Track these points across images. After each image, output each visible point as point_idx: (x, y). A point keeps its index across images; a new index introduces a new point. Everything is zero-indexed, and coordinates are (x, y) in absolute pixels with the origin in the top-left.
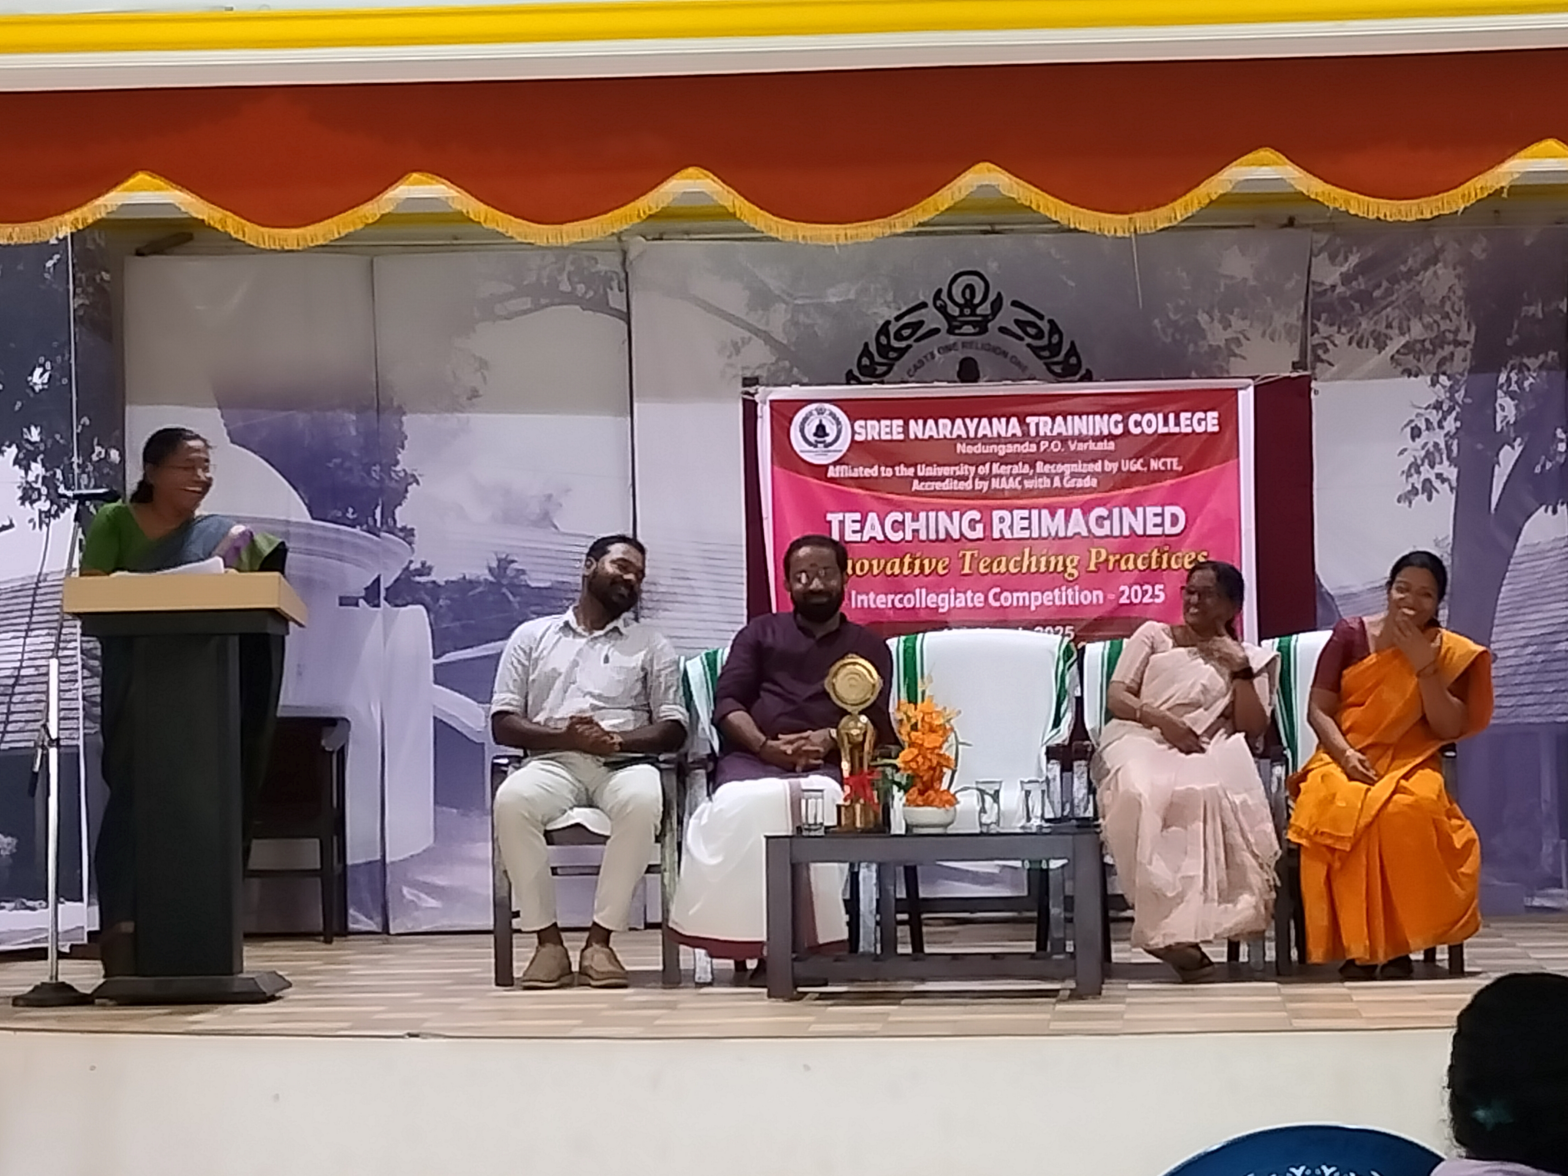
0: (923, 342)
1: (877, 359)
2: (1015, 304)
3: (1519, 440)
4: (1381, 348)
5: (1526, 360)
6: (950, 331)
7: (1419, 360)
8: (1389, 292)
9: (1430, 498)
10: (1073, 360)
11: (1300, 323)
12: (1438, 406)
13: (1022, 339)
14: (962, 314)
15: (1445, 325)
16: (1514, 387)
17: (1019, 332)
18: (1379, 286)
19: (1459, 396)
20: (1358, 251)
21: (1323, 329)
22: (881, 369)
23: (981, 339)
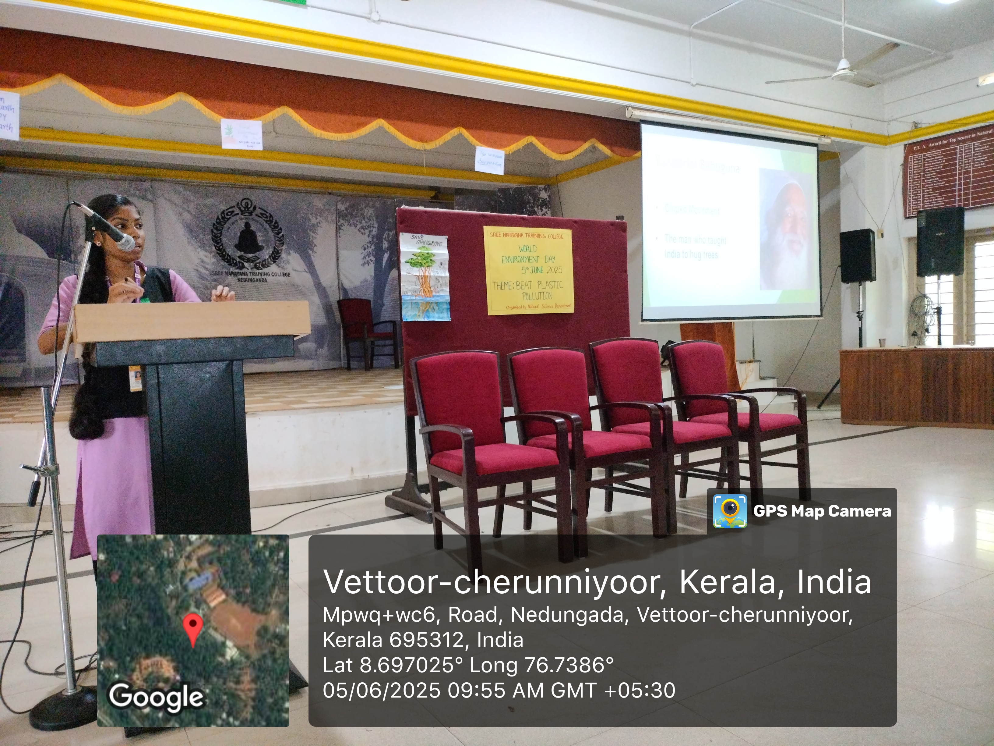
0: (234, 217)
1: (222, 220)
2: (259, 208)
3: (388, 252)
4: (355, 227)
6: (242, 214)
7: (364, 231)
8: (357, 213)
9: (368, 266)
10: (276, 225)
11: (335, 219)
12: (370, 242)
13: (262, 218)
14: (245, 210)
15: (371, 222)
17: (262, 216)
19: (375, 240)
20: (349, 201)
21: (342, 221)
22: (222, 223)
23: (251, 217)
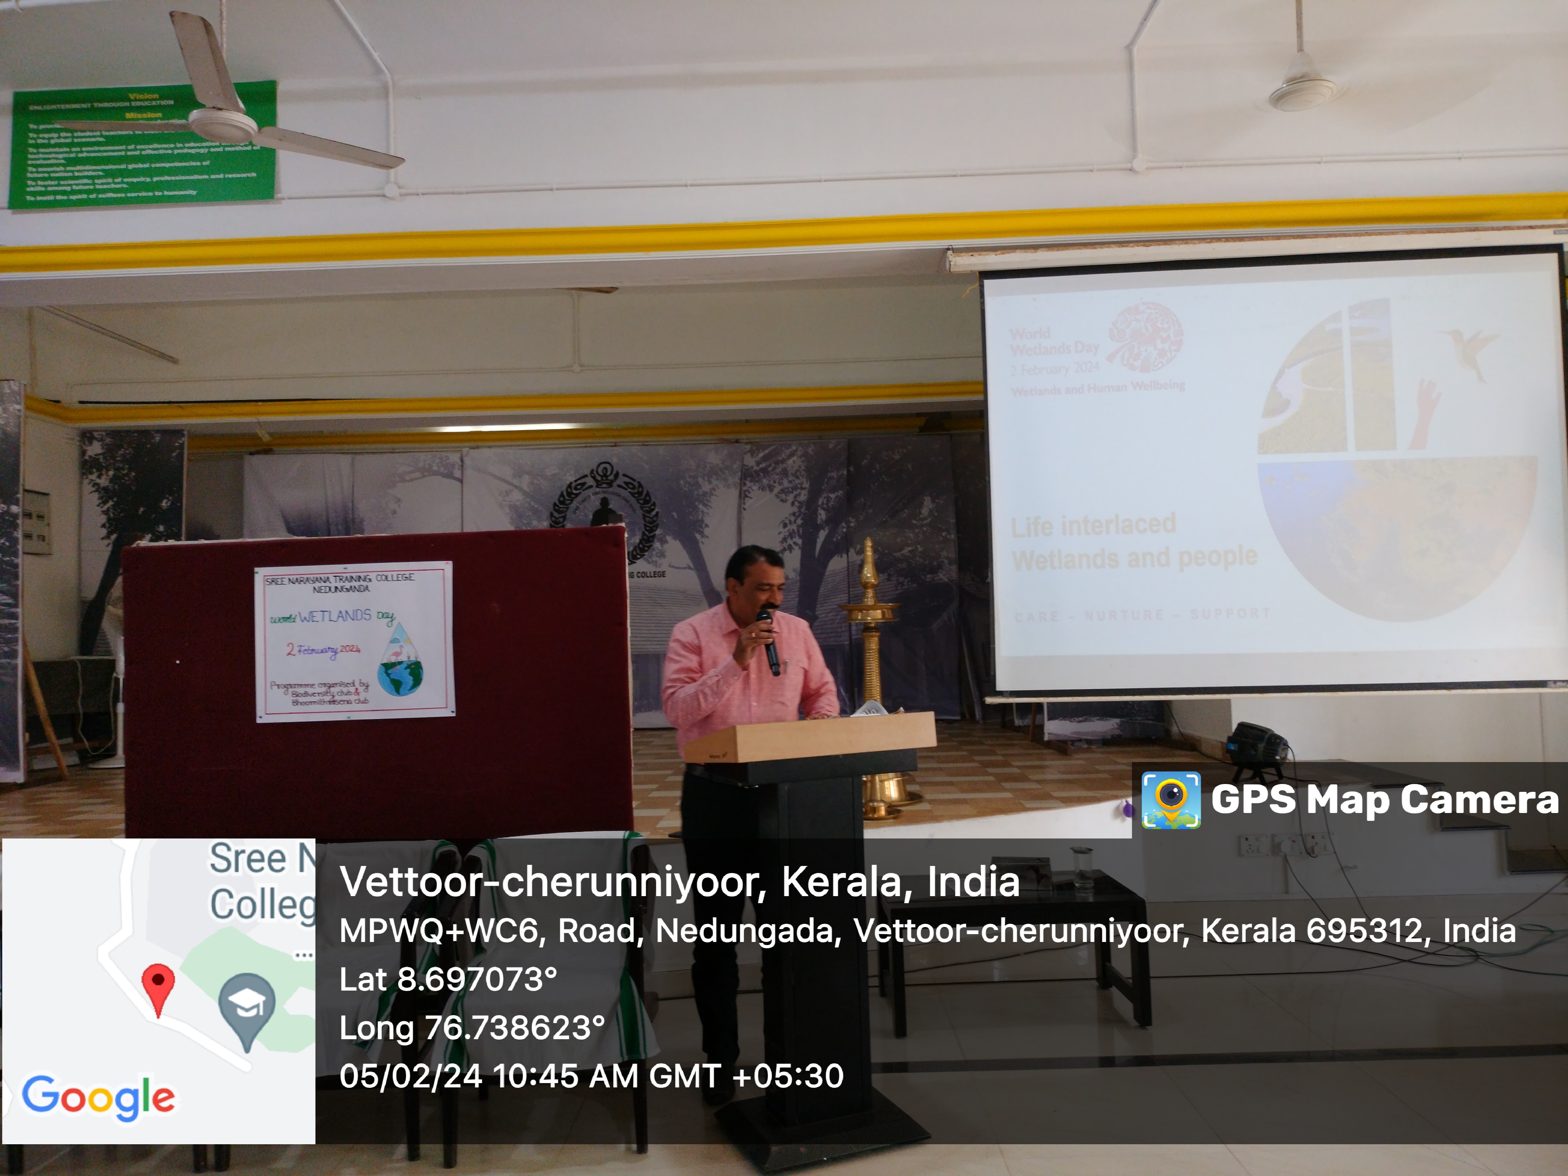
0: (586, 491)
1: (567, 498)
2: (625, 475)
3: (827, 528)
4: (771, 490)
5: (830, 495)
7: (786, 496)
8: (774, 469)
9: (791, 552)
10: (648, 498)
11: (739, 482)
12: (794, 514)
13: (626, 489)
14: (602, 479)
15: (797, 481)
16: (825, 506)
17: (626, 487)
18: (770, 466)
19: (803, 510)
20: (763, 451)
21: (748, 484)
22: (568, 502)
23: (611, 490)
